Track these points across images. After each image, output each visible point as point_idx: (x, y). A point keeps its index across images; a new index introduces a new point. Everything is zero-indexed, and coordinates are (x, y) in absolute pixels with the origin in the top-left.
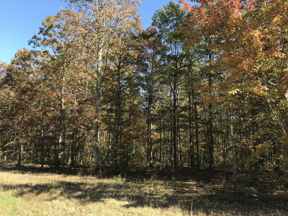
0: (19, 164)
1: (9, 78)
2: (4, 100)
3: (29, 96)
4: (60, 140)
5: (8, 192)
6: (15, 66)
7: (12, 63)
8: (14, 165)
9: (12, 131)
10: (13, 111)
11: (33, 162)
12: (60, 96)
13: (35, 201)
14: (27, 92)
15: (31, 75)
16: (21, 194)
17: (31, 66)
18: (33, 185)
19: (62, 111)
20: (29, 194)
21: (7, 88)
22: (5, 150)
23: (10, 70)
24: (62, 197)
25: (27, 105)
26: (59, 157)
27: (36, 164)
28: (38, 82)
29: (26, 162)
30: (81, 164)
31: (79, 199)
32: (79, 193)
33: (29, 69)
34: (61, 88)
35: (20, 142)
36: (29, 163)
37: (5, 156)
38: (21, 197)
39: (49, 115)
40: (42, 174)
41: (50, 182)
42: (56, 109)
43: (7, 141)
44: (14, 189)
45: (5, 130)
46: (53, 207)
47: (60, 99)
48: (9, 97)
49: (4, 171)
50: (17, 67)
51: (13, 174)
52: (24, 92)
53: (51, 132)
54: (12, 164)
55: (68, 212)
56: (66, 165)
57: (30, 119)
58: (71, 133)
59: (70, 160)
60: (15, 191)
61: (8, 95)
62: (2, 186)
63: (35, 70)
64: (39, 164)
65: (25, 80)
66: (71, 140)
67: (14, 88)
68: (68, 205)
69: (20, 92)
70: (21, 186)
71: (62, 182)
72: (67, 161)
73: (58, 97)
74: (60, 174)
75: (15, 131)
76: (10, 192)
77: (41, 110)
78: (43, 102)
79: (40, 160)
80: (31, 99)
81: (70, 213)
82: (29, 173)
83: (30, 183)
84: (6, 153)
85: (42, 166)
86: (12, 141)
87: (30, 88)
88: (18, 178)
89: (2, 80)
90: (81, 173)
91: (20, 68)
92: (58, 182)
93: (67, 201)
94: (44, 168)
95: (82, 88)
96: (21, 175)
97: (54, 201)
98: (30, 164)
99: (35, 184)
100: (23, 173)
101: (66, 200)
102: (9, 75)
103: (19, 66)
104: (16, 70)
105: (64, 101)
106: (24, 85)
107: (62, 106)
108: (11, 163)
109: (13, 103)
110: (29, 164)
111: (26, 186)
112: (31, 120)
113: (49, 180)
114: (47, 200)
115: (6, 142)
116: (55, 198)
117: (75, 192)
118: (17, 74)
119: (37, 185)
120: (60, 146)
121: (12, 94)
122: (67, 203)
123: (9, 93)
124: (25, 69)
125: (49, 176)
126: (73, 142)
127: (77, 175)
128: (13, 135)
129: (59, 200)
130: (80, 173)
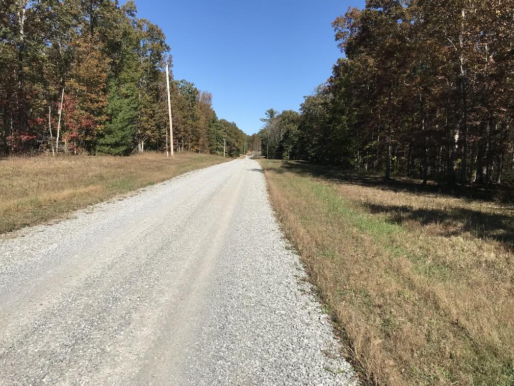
0: (387, 177)
1: (366, 34)
2: (359, 73)
3: (397, 60)
4: (457, 137)
5: (377, 215)
6: (373, 9)
7: (368, 6)
8: (380, 177)
9: (374, 125)
10: (374, 90)
11: (409, 175)
12: (456, 52)
13: (422, 232)
14: (395, 54)
15: (400, 21)
16: (398, 220)
17: (399, 4)
18: (414, 209)
19: (459, 81)
20: (410, 221)
21: (363, 52)
22: (366, 154)
23: (365, 19)
24: (468, 234)
25: (395, 76)
26: (455, 167)
27: (414, 178)
28: (413, 31)
29: (398, 175)
30: (499, 182)
31: (502, 241)
32: (501, 231)
33: (396, 9)
34: (458, 34)
35: (388, 141)
36: (403, 176)
37: (365, 165)
38: (398, 224)
39: (435, 90)
40: (427, 195)
41: (442, 209)
42: (449, 78)
43: (366, 140)
44: (386, 212)
45: (363, 123)
46: (453, 246)
47: (456, 57)
48: (367, 66)
49: (367, 186)
50: (375, 12)
51: (381, 192)
52: (389, 54)
53: (436, 122)
54: (377, 176)
55: (483, 259)
56: (468, 182)
57: (402, 101)
58: (478, 123)
59: (475, 175)
60: (389, 215)
61: (365, 63)
62: (368, 206)
63: (407, 10)
64: (418, 178)
65: (390, 33)
66: (477, 136)
67: (374, 50)
68: (480, 248)
69: (384, 54)
70: (395, 208)
71: (463, 209)
72: (470, 176)
73: (453, 53)
74: (457, 196)
75: (378, 124)
76: (382, 215)
77: (420, 84)
78: (422, 68)
79: (419, 173)
80: (402, 65)
81: (486, 261)
82: (405, 192)
83: (410, 206)
84: (366, 159)
85: (425, 182)
86: (374, 140)
87: (400, 45)
88: (390, 198)
89: (355, 39)
90: (501, 198)
91: (380, 11)
92: (456, 209)
93: (479, 241)
94: (428, 185)
95: (505, 24)
96: (393, 193)
97: (453, 238)
98: (405, 179)
99: (417, 208)
100: (396, 191)
101: (477, 239)
102: (364, 29)
103: (379, 9)
104: (376, 18)
105: (463, 60)
106: (389, 40)
107: (460, 72)
108: (375, 174)
109: (373, 78)
110: (402, 178)
111: (404, 209)
112: (404, 104)
113: (439, 204)
114: (441, 235)
115: (366, 143)
116: (455, 234)
117: (493, 230)
118: (377, 24)
119: (420, 209)
120: (457, 147)
121: (371, 61)
122: (479, 245)
123: (366, 60)
124: (389, 11)
125: (438, 198)
126: (482, 140)
127: (493, 201)
128: (376, 130)
129: (463, 238)
130: (499, 198)
